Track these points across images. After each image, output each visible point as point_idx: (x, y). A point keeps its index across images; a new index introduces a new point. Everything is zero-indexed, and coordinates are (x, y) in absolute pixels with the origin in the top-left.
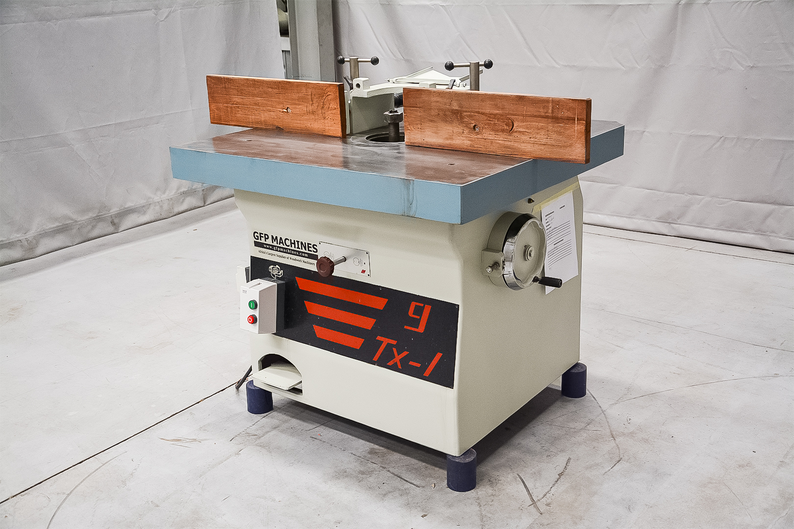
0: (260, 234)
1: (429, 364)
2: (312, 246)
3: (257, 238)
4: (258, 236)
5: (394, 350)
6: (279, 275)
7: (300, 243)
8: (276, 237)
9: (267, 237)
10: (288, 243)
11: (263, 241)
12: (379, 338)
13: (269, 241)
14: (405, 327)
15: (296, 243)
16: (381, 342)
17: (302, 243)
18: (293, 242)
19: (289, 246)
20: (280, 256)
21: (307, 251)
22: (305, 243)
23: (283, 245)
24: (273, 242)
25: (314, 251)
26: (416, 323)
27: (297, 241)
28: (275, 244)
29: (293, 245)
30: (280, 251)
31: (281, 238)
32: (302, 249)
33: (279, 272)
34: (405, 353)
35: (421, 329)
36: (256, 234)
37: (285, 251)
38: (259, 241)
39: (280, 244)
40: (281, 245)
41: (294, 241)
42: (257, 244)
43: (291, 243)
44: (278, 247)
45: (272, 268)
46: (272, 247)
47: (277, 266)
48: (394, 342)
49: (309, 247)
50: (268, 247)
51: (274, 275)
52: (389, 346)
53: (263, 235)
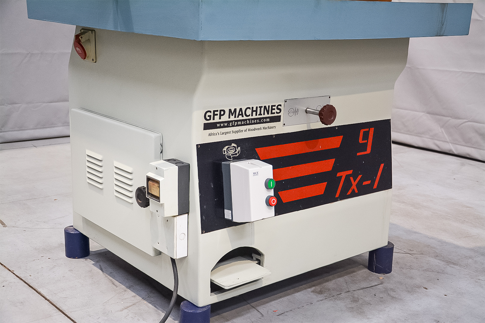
0: (214, 111)
1: (376, 177)
2: (275, 108)
3: (208, 118)
4: (210, 116)
5: (352, 179)
6: (236, 154)
7: (263, 109)
8: (235, 110)
9: (222, 113)
10: (249, 112)
11: (217, 119)
12: (339, 175)
13: (225, 118)
14: (358, 154)
15: (259, 109)
16: (341, 177)
17: (265, 107)
18: (254, 109)
19: (249, 115)
20: (237, 132)
21: (270, 115)
22: (269, 106)
23: (243, 116)
24: (229, 118)
25: (277, 113)
26: (364, 147)
27: (259, 107)
28: (232, 118)
29: (254, 113)
30: (237, 125)
31: (241, 109)
32: (264, 114)
33: (236, 151)
34: (360, 177)
35: (369, 151)
36: (209, 114)
37: (245, 123)
38: (212, 121)
39: (238, 117)
40: (241, 118)
41: (257, 107)
42: (207, 127)
43: (253, 111)
44: (235, 121)
45: (227, 149)
46: (228, 124)
47: (233, 145)
48: (350, 172)
49: (272, 109)
50: (222, 125)
51: (229, 157)
52: (348, 177)
53: (218, 113)
